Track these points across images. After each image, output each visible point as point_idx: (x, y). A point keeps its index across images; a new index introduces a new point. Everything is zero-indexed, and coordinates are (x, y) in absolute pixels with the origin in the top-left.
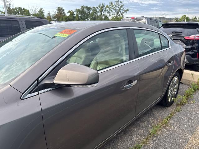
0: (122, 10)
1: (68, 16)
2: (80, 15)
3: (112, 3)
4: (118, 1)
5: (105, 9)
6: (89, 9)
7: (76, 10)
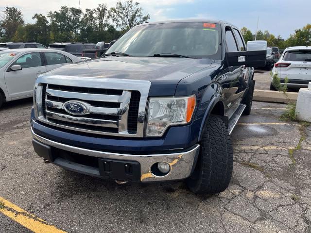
0: (139, 16)
1: (35, 25)
2: (59, 24)
3: (120, 4)
4: (131, 2)
5: (108, 15)
6: (77, 12)
7: (50, 13)
